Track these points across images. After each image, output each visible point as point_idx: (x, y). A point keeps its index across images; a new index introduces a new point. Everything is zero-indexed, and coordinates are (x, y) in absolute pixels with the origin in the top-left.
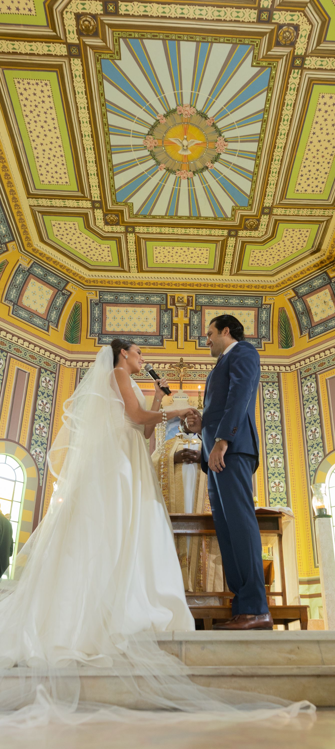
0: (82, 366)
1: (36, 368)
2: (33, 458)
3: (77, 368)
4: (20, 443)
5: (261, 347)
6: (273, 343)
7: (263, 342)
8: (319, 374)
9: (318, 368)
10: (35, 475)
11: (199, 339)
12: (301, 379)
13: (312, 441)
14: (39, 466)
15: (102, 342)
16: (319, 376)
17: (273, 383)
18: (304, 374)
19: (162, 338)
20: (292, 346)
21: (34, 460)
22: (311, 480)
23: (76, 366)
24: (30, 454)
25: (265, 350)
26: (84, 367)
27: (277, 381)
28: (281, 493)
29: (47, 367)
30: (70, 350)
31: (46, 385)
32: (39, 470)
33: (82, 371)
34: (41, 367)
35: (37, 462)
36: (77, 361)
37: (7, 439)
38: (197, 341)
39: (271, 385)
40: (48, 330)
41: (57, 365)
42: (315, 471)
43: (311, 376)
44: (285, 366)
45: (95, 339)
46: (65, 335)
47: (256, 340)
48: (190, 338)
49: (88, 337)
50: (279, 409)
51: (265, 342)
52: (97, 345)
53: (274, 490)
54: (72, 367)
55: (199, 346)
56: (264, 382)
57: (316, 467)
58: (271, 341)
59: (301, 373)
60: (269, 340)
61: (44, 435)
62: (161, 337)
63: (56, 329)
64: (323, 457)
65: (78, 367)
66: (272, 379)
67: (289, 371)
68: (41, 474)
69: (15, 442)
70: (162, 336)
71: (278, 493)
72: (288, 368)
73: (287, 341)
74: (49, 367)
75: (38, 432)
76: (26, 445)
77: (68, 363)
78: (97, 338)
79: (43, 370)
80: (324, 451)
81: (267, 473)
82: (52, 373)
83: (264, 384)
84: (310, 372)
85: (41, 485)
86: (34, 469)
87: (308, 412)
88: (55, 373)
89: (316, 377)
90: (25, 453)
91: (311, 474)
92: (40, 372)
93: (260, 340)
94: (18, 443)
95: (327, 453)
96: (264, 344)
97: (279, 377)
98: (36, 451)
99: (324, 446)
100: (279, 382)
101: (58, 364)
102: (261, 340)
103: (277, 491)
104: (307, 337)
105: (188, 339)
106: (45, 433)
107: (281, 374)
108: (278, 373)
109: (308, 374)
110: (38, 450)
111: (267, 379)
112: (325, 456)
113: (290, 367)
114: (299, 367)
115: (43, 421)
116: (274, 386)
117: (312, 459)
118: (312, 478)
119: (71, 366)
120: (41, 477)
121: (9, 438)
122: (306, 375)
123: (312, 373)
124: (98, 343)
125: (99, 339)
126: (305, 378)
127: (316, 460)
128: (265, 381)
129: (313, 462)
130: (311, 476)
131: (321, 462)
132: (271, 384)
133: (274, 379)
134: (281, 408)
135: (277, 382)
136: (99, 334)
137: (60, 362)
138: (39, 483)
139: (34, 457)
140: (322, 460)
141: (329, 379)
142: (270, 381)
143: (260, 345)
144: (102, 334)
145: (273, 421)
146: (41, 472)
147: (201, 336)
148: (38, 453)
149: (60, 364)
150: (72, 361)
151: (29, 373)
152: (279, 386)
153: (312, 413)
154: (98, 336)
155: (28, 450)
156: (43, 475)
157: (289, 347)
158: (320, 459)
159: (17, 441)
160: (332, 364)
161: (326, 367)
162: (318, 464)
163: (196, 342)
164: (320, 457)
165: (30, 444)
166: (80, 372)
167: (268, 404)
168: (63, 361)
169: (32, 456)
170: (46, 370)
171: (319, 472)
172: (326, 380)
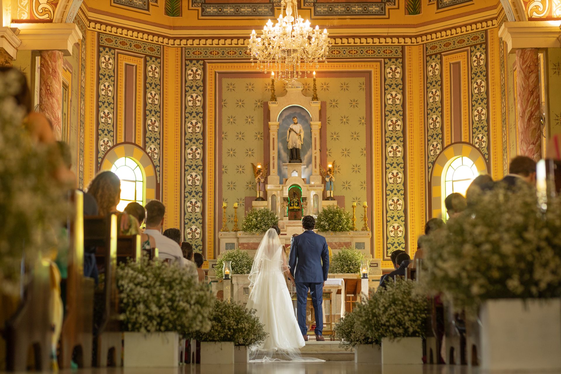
0: (187, 45)
1: (141, 57)
2: (149, 156)
3: (182, 48)
4: (136, 143)
5: (385, 15)
6: (398, 8)
7: (387, 7)
8: (445, 55)
9: (444, 48)
10: (152, 173)
11: (314, 6)
12: (427, 56)
13: (432, 130)
14: (155, 163)
15: (206, 14)
16: (444, 58)
17: (397, 59)
18: (430, 52)
19: (273, 6)
20: (419, 13)
21: (150, 158)
22: (428, 172)
23: (180, 45)
24: (146, 152)
25: (389, 18)
26: (189, 46)
27: (400, 56)
28: (398, 185)
29: (151, 53)
30: (172, 25)
31: (153, 74)
32: (155, 167)
33: (187, 50)
34: (147, 55)
35: (153, 159)
36: (181, 39)
37: (125, 143)
38: (313, 9)
39: (393, 62)
40: (148, 10)
41: (160, 47)
42: (433, 163)
43: (436, 55)
44: (410, 37)
45: (198, 10)
46: (166, 8)
47: (379, 4)
48: (304, 5)
49: (191, 7)
50: (401, 91)
51: (390, 7)
52: (200, 17)
53: (391, 181)
54: (176, 46)
55: (315, 15)
56: (386, 58)
57: (434, 159)
58: (396, 6)
59: (427, 49)
60: (395, 5)
61: (156, 129)
62: (271, 5)
63: (155, 4)
64: (441, 150)
65: (182, 46)
66: (396, 54)
67: (415, 44)
68: (158, 171)
69: (131, 143)
70: (273, 3)
71: (395, 184)
72: (414, 40)
73: (414, 5)
74: (154, 52)
75: (150, 128)
76: (141, 145)
77: (171, 41)
78: (200, 9)
79: (148, 58)
80: (442, 143)
81: (386, 164)
82: (157, 58)
83: (387, 60)
84: (435, 50)
85: (158, 182)
86: (151, 167)
87: (431, 97)
88: (160, 58)
89: (441, 58)
90: (142, 153)
91: (430, 166)
92: (146, 61)
93: (383, 4)
94: (135, 144)
95: (445, 146)
96: (389, 9)
97: (403, 51)
98: (151, 149)
99: (442, 138)
100: (403, 57)
101: (162, 46)
102: (385, 5)
103: (395, 182)
104: (435, 6)
105: (302, 7)
106: (157, 127)
107: (406, 47)
108: (403, 47)
109: (434, 53)
110: (153, 146)
111: (390, 54)
112: (444, 149)
113: (416, 38)
114: (425, 42)
115: (154, 114)
116: (398, 63)
117: (432, 150)
118: (430, 170)
119: (174, 45)
120: (158, 173)
121: (127, 141)
122: (432, 53)
123: (438, 52)
124: (202, 16)
125: (203, 10)
126: (430, 56)
127: (435, 152)
128: (388, 57)
129: (432, 153)
130: (429, 168)
131: (439, 155)
132: (394, 60)
133: (398, 54)
134: (403, 89)
135: (400, 58)
136: (202, 4)
137: (163, 43)
138: (157, 181)
139: (150, 154)
140: (440, 153)
141: (453, 64)
142: (393, 56)
143: (383, 12)
144: (205, 3)
145: (394, 105)
146: (158, 169)
147: (317, 3)
148: (153, 150)
149: (163, 46)
150: (175, 39)
151: (136, 66)
152: (403, 63)
153: (434, 98)
154: (201, 6)
155: (144, 149)
156: (159, 171)
157: (417, 14)
158: (438, 152)
159: (133, 142)
160: (457, 47)
161: (451, 49)
162: (436, 157)
163: (310, 9)
164: (438, 149)
165: (145, 142)
166: (185, 52)
167: (389, 85)
168: (166, 40)
169: (148, 154)
170: (151, 57)
171: (437, 165)
172: (450, 64)
